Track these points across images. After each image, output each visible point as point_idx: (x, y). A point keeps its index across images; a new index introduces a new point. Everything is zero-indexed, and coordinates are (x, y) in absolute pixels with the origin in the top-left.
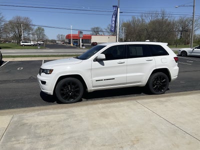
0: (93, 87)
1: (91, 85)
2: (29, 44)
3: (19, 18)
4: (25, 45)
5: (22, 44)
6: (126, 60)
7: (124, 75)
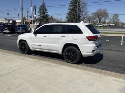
2: (101, 25)
6: (48, 34)
7: (47, 44)
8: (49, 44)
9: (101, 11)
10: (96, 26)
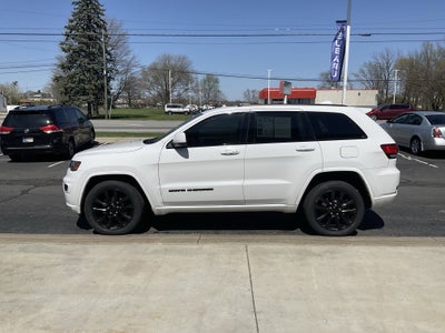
0: (165, 203)
1: (159, 199)
2: (181, 110)
3: (168, 58)
4: (173, 113)
5: (167, 109)
6: (243, 146)
7: (238, 183)
8: (248, 182)
9: (173, 62)
10: (167, 113)
